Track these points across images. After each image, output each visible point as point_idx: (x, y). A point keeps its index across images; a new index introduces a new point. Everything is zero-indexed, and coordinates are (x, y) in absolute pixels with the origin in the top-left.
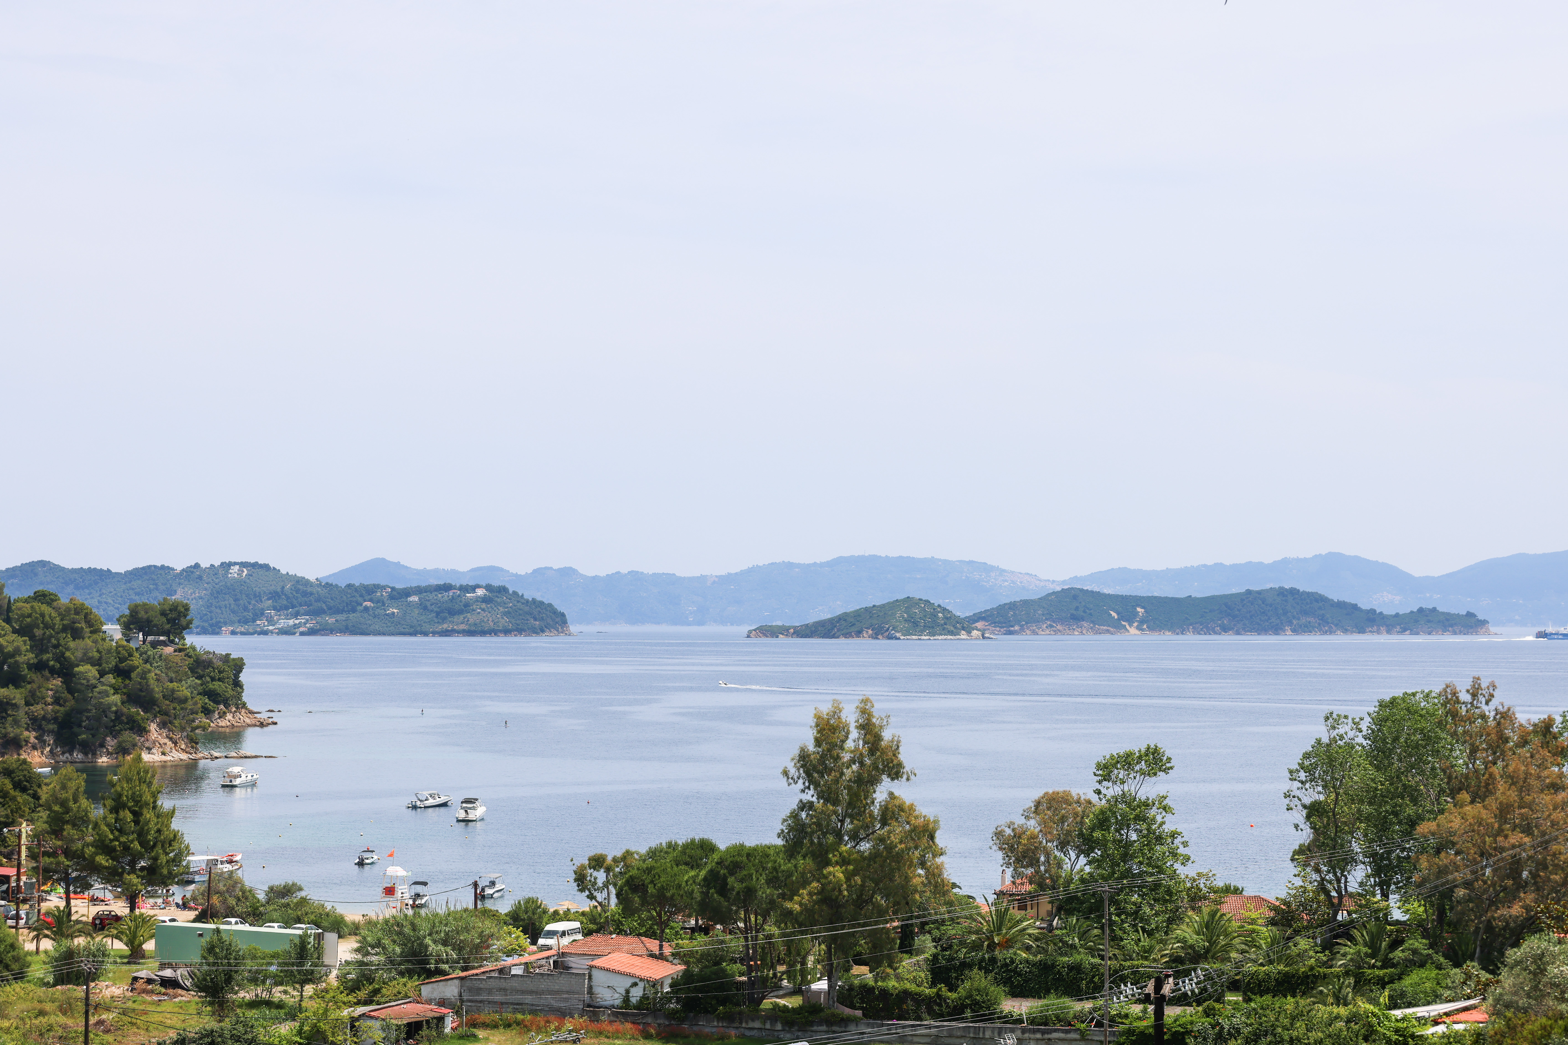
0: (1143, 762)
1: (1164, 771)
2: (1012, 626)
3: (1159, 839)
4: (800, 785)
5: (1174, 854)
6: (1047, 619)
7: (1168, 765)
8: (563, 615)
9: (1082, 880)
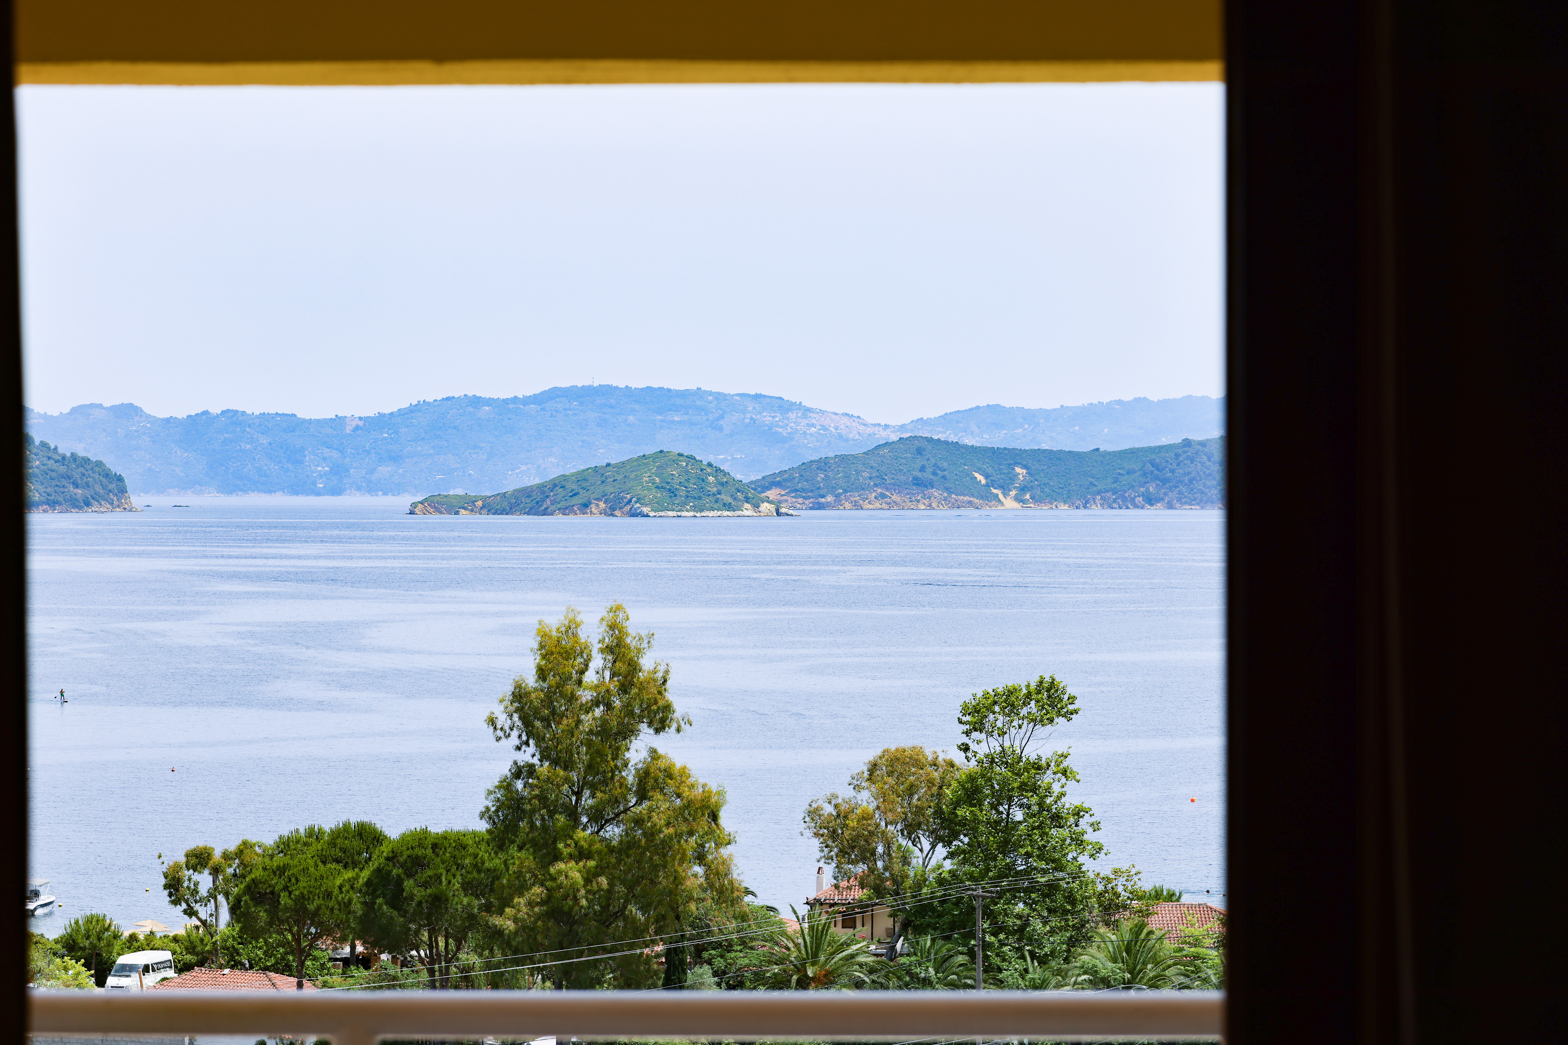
0: (1033, 703)
1: (1064, 716)
2: (823, 496)
3: (1057, 819)
4: (514, 740)
5: (1078, 841)
6: (876, 485)
7: (1071, 707)
8: (120, 479)
9: (941, 882)
